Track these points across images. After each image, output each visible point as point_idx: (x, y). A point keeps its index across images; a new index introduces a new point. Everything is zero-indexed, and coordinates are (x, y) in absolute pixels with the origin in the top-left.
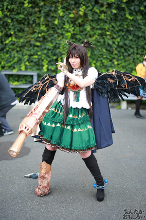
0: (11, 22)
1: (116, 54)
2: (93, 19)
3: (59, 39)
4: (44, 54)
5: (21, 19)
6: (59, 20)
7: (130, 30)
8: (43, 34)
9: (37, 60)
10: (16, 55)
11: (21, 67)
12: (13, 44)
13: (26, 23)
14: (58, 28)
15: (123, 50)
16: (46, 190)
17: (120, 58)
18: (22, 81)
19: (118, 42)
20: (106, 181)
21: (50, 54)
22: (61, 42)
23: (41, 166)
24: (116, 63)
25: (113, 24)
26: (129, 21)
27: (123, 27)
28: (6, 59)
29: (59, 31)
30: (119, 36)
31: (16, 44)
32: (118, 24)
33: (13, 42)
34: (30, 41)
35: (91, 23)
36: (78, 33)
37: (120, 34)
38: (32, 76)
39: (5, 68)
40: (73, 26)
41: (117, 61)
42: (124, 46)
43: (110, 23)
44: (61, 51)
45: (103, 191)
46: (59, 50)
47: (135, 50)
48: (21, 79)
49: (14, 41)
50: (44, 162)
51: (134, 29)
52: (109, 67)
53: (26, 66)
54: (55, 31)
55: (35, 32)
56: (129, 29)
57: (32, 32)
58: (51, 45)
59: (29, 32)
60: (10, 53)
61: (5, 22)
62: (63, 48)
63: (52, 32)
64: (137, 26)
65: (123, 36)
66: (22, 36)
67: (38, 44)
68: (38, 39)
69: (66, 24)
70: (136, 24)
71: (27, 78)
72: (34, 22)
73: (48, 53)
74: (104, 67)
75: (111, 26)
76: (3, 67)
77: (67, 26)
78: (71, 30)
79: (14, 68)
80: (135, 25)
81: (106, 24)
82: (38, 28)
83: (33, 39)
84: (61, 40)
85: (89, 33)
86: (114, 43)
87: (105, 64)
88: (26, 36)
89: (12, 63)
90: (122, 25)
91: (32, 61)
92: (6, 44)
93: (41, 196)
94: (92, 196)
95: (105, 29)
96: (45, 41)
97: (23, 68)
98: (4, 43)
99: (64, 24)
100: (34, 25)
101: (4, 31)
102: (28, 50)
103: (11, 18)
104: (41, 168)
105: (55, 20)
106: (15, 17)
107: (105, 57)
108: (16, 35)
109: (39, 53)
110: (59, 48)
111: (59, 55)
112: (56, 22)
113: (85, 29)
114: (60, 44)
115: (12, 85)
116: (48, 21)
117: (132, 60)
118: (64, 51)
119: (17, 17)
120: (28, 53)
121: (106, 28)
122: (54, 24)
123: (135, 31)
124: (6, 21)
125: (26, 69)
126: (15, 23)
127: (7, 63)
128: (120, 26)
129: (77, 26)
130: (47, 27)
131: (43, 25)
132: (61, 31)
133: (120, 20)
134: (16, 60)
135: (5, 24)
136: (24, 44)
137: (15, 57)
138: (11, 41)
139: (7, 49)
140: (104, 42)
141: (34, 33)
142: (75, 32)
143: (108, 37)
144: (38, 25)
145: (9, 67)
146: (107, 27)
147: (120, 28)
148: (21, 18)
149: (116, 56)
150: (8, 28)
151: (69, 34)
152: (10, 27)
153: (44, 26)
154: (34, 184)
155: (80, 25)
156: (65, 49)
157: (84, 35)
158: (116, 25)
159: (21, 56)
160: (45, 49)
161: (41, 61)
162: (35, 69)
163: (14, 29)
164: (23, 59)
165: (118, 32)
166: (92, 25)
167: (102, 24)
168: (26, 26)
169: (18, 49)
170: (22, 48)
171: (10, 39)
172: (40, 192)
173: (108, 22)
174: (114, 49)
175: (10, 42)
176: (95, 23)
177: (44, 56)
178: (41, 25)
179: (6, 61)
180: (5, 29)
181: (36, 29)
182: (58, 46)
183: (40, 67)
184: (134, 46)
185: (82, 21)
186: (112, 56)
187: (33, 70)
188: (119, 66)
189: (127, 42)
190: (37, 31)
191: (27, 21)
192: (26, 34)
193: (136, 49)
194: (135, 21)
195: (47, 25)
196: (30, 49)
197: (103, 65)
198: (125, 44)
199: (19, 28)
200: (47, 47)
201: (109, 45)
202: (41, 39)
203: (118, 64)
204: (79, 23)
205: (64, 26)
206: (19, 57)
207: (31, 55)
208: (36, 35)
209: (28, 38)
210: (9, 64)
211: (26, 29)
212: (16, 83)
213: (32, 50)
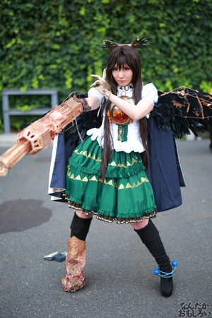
0: (14, 16)
1: (175, 57)
2: (139, 5)
3: (89, 37)
4: (66, 61)
5: (28, 10)
6: (86, 8)
7: (196, 19)
8: (63, 31)
9: (55, 71)
10: (24, 65)
11: (31, 83)
12: (19, 49)
13: (36, 16)
14: (86, 22)
15: (186, 51)
16: (80, 282)
17: (181, 63)
18: (34, 104)
19: (178, 39)
20: (175, 263)
21: (75, 62)
22: (92, 42)
23: (69, 243)
24: (176, 70)
25: (169, 11)
26: (194, 5)
27: (185, 15)
28: (9, 72)
29: (88, 26)
30: (179, 29)
31: (24, 49)
32: (177, 10)
33: (18, 46)
34: (43, 43)
35: (136, 10)
36: (117, 27)
37: (180, 26)
38: (49, 97)
39: (9, 86)
40: (108, 18)
41: (178, 67)
42: (188, 44)
43: (165, 10)
44: (92, 56)
45: (170, 280)
46: (88, 55)
47: (205, 50)
48: (33, 101)
49: (20, 44)
50: (74, 237)
51: (202, 17)
52: (166, 77)
53: (40, 81)
54: (81, 26)
55: (51, 29)
56: (193, 17)
57: (46, 29)
58: (77, 48)
59: (42, 30)
60: (15, 62)
61: (5, 16)
62: (95, 52)
63: (77, 28)
64: (207, 12)
65: (185, 29)
66: (32, 35)
67: (56, 47)
68: (56, 40)
69: (98, 14)
70: (204, 9)
71: (42, 100)
72: (49, 13)
73: (72, 59)
74: (158, 77)
75: (166, 14)
76: (5, 85)
77: (99, 18)
78: (106, 23)
79: (22, 85)
80: (203, 11)
81: (159, 11)
82: (56, 23)
83: (48, 40)
84: (90, 40)
85: (133, 27)
86: (171, 39)
87: (159, 73)
88: (38, 35)
89: (19, 77)
90: (183, 12)
91: (48, 74)
92: (8, 49)
93: (71, 291)
94: (153, 288)
95: (157, 19)
96: (67, 42)
97: (35, 84)
98: (5, 47)
99: (95, 15)
100: (49, 18)
101: (5, 30)
102: (42, 57)
103: (13, 9)
104: (69, 246)
105: (80, 9)
106: (19, 7)
107: (158, 61)
108: (23, 34)
109: (59, 61)
110: (88, 51)
111: (89, 61)
112: (82, 12)
113: (127, 21)
114: (89, 45)
115: (20, 111)
116: (70, 11)
117: (200, 65)
118: (96, 55)
119: (22, 7)
120: (42, 61)
121: (159, 17)
122: (79, 15)
123: (203, 20)
124: (6, 13)
125: (40, 85)
126: (20, 16)
127: (11, 78)
128: (180, 13)
129: (115, 17)
130: (70, 21)
131: (63, 17)
132: (91, 26)
133: (180, 4)
134: (24, 72)
135: (5, 19)
136: (34, 48)
137: (22, 69)
138: (15, 44)
139: (10, 56)
140: (157, 39)
141: (49, 30)
142: (112, 26)
143: (163, 31)
144: (55, 18)
145: (15, 84)
146: (159, 15)
147: (180, 16)
148: (28, 8)
149: (175, 60)
150: (10, 25)
151: (103, 30)
152: (13, 23)
153: (64, 20)
154: (60, 270)
155: (119, 15)
156: (97, 52)
157: (125, 29)
158: (174, 12)
159: (31, 67)
160: (67, 53)
161: (61, 72)
162: (53, 84)
163: (19, 26)
164: (34, 71)
165: (177, 22)
166: (137, 13)
167: (153, 12)
168: (36, 20)
169: (27, 56)
170: (32, 55)
171: (13, 41)
172: (70, 285)
173: (162, 9)
174: (172, 49)
175: (13, 45)
176: (141, 10)
177: (66, 64)
178: (60, 18)
179: (10, 75)
180: (6, 27)
181: (52, 24)
182: (86, 48)
183: (62, 82)
184: (203, 44)
185: (122, 9)
186: (170, 60)
187: (51, 87)
188: (181, 75)
189: (192, 38)
190: (54, 27)
191: (38, 12)
192: (37, 32)
193: (205, 47)
194: (203, 5)
195: (68, 18)
196: (44, 54)
197: (157, 75)
198: (189, 42)
199: (26, 24)
200: (71, 51)
201: (164, 43)
202: (61, 39)
203: (179, 72)
204: (117, 12)
205: (95, 18)
206: (28, 69)
207: (46, 65)
208: (52, 34)
209: (41, 38)
210: (14, 80)
211: (38, 25)
212: (26, 108)
213: (48, 57)
